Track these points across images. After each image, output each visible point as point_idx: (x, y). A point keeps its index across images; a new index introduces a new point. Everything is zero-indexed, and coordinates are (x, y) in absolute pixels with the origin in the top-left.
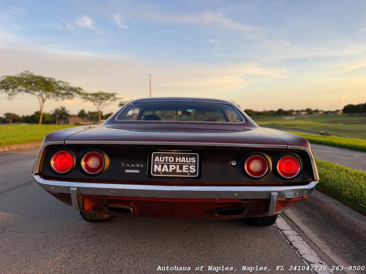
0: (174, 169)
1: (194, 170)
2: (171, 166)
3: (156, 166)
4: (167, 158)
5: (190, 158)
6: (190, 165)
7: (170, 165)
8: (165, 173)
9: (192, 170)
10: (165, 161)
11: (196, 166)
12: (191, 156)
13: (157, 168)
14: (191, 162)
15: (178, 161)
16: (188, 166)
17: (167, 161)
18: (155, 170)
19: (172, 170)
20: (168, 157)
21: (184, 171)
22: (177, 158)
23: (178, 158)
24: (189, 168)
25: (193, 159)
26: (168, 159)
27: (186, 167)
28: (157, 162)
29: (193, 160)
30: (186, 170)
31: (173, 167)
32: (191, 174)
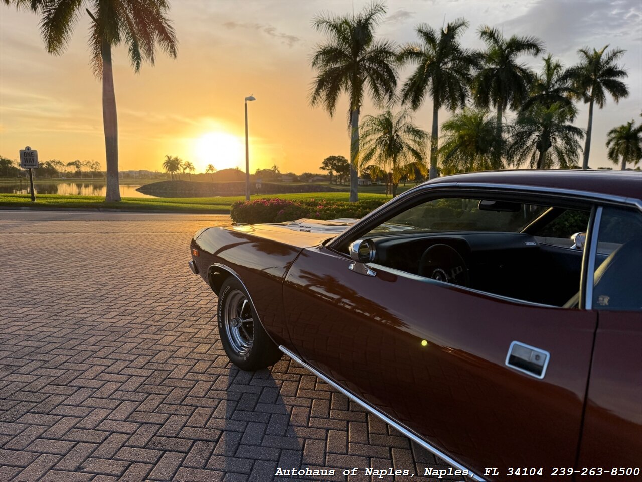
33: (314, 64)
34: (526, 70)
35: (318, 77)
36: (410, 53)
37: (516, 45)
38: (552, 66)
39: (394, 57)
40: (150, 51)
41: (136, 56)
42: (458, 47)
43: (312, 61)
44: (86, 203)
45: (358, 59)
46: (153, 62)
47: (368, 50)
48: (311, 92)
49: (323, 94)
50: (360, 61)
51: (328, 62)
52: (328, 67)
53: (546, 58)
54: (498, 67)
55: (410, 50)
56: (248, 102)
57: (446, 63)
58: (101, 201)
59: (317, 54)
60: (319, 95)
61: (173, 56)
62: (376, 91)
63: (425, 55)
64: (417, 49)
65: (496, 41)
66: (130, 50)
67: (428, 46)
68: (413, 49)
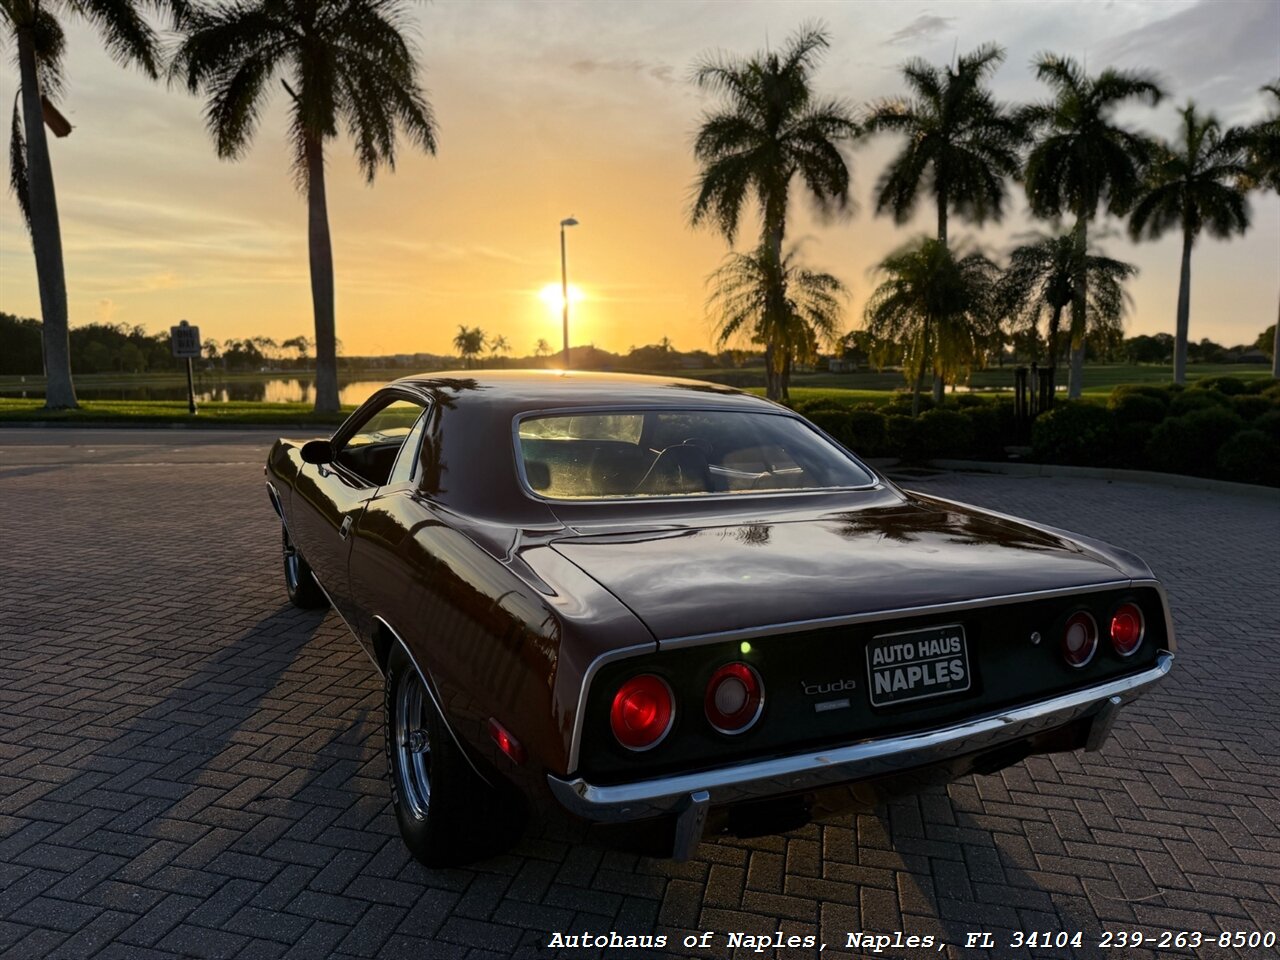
0: (918, 678)
1: (961, 672)
2: (910, 671)
3: (878, 676)
4: (898, 648)
5: (948, 640)
6: (949, 661)
7: (909, 669)
8: (901, 693)
9: (957, 674)
10: (896, 661)
11: (962, 659)
12: (949, 634)
13: (882, 683)
14: (951, 653)
15: (924, 652)
16: (945, 664)
17: (900, 659)
18: (879, 691)
19: (915, 682)
20: (901, 646)
21: (941, 680)
22: (920, 644)
23: (924, 645)
24: (948, 668)
25: (955, 642)
26: (902, 650)
27: (943, 668)
28: (879, 664)
29: (954, 644)
30: (943, 676)
31: (915, 674)
32: (954, 684)
33: (698, 148)
34: (1135, 135)
35: (703, 174)
36: (887, 118)
37: (1115, 87)
38: (1199, 124)
39: (849, 129)
40: (387, 148)
41: (369, 156)
42: (987, 98)
43: (695, 143)
44: (279, 415)
45: (778, 136)
46: (393, 166)
47: (800, 118)
48: (690, 203)
49: (713, 206)
50: (783, 138)
51: (718, 147)
52: (718, 156)
53: (1185, 108)
54: (1078, 132)
55: (887, 111)
56: (567, 228)
57: (959, 133)
58: (306, 411)
59: (702, 130)
60: (705, 207)
61: (429, 151)
62: (818, 192)
63: (917, 119)
64: (901, 109)
65: (1071, 81)
66: (357, 147)
67: (924, 102)
68: (893, 109)
